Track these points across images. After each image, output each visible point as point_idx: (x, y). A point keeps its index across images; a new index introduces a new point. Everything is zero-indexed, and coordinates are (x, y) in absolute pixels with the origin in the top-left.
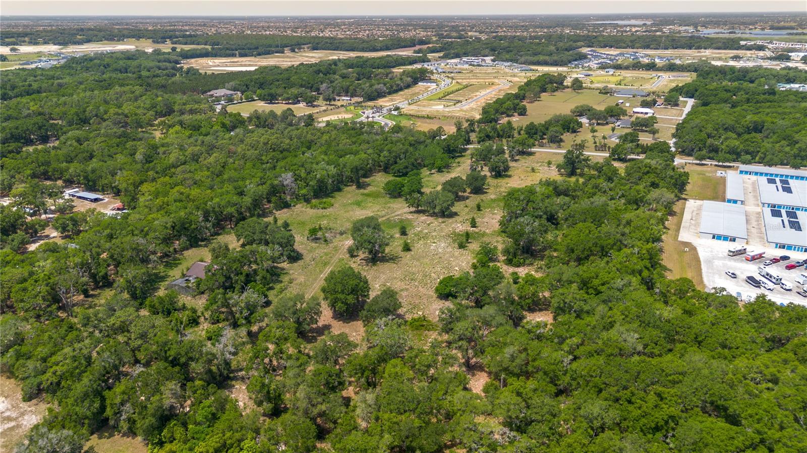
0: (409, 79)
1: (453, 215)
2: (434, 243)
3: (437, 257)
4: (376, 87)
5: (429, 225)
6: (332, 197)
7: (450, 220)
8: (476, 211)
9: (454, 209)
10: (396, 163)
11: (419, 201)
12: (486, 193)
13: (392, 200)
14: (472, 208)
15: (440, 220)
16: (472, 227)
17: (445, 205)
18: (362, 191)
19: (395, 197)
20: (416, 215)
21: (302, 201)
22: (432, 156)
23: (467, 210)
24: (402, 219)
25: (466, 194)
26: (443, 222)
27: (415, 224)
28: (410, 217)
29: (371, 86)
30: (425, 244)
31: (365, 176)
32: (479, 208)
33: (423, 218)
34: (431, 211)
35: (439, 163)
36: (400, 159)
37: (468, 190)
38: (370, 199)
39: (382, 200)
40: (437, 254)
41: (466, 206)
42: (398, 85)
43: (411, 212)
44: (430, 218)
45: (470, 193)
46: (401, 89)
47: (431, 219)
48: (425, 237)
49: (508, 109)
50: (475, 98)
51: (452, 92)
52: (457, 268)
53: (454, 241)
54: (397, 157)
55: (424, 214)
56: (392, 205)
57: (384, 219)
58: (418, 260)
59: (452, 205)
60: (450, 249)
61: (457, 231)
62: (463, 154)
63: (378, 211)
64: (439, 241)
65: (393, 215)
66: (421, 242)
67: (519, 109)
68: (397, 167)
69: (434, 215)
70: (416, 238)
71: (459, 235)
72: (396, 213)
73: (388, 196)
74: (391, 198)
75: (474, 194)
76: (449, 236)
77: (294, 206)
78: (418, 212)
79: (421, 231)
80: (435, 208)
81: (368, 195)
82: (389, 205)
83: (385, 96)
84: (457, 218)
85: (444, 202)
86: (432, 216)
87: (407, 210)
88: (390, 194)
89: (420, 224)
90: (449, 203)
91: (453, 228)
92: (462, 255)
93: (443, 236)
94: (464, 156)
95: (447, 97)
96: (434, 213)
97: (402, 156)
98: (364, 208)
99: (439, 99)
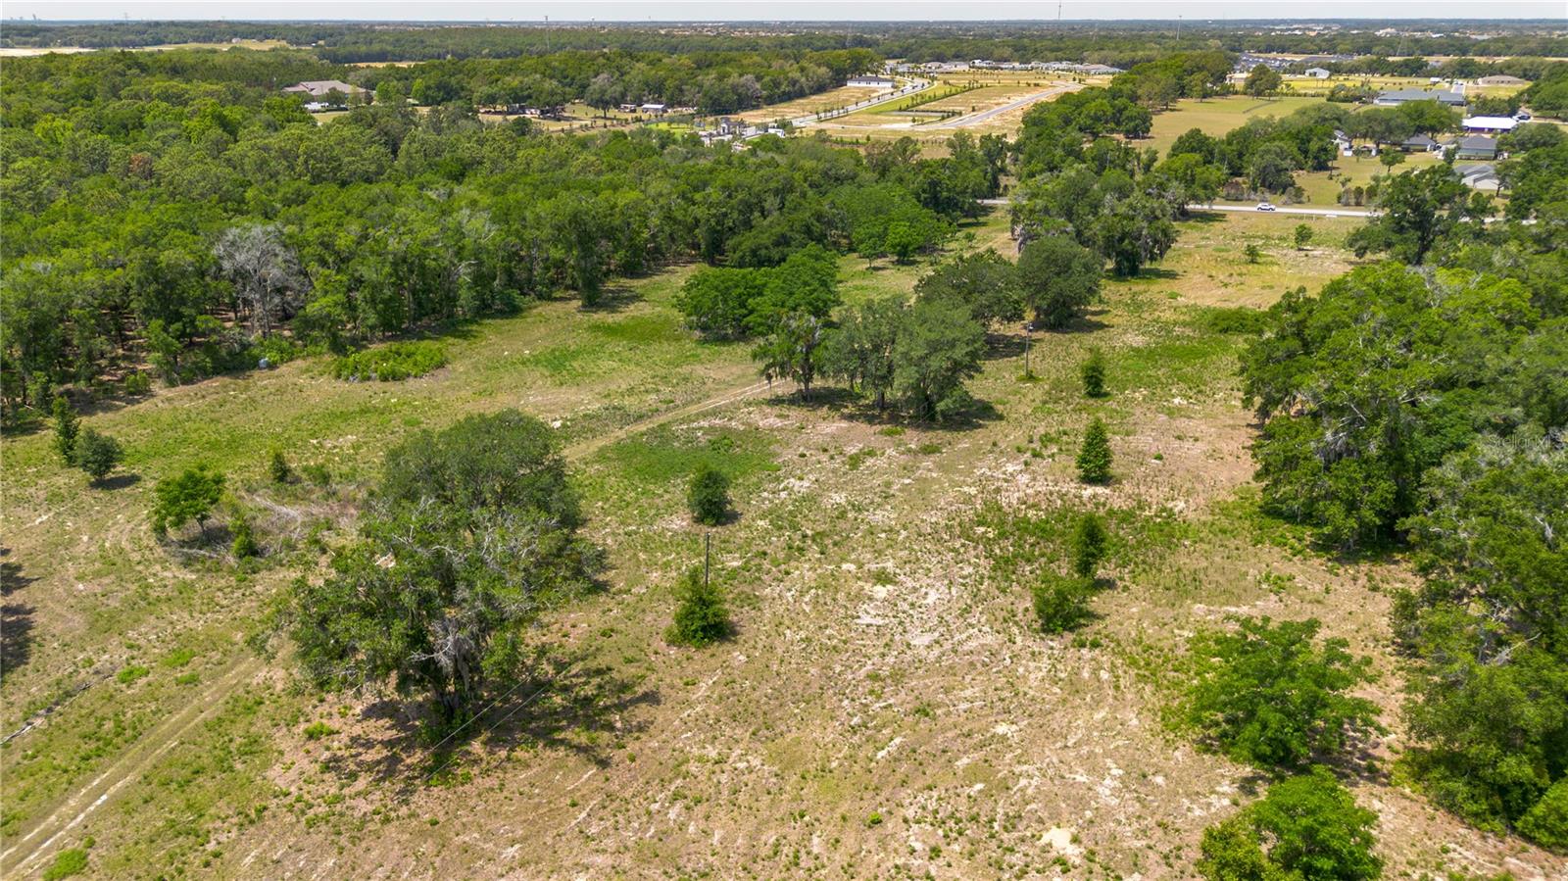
0: (823, 70)
1: (973, 415)
2: (882, 578)
3: (899, 700)
4: (734, 79)
5: (855, 461)
6: (465, 336)
7: (964, 441)
8: (1079, 398)
9: (977, 388)
10: (748, 225)
11: (810, 348)
12: (1101, 326)
13: (705, 352)
14: (1057, 385)
15: (913, 438)
16: (1088, 480)
17: (938, 363)
18: (602, 317)
19: (724, 340)
20: (796, 414)
21: (325, 346)
22: (878, 211)
23: (1037, 392)
24: (726, 432)
25: (1015, 330)
26: (928, 450)
27: (789, 455)
28: (769, 420)
29: (721, 78)
30: (829, 584)
31: (631, 270)
32: (1095, 383)
33: (829, 426)
34: (871, 397)
35: (899, 231)
36: (764, 214)
37: (1030, 316)
38: (619, 346)
39: (667, 350)
40: (898, 676)
41: (1031, 377)
42: (794, 82)
43: (777, 401)
44: (862, 427)
45: (1038, 326)
46: (801, 94)
47: (862, 435)
48: (832, 538)
49: (1097, 119)
50: (996, 108)
51: (935, 99)
52: (1059, 839)
53: (1004, 566)
54: (753, 206)
55: (834, 407)
56: (700, 370)
57: (642, 428)
58: (765, 728)
59: (972, 367)
60: (982, 637)
61: (1010, 499)
62: (982, 219)
63: (631, 391)
64: (912, 562)
65: (693, 409)
66: (804, 571)
67: (1130, 119)
68: (747, 241)
69: (884, 413)
70: (777, 543)
71: (1023, 527)
72: (709, 404)
73: (697, 334)
74: (705, 341)
75: (1053, 327)
76: (966, 534)
77: (272, 366)
78: (809, 399)
79: (810, 499)
80: (886, 379)
81: (612, 331)
82: (685, 370)
83: (757, 107)
84: (994, 429)
85: (934, 347)
86: (871, 420)
87: (762, 389)
88: (704, 328)
89: (814, 456)
90: (959, 353)
91: (980, 482)
92: (1075, 687)
93: (935, 535)
94: (984, 224)
95: (922, 107)
96: (882, 404)
97: (771, 202)
98: (577, 379)
99: (900, 110)
